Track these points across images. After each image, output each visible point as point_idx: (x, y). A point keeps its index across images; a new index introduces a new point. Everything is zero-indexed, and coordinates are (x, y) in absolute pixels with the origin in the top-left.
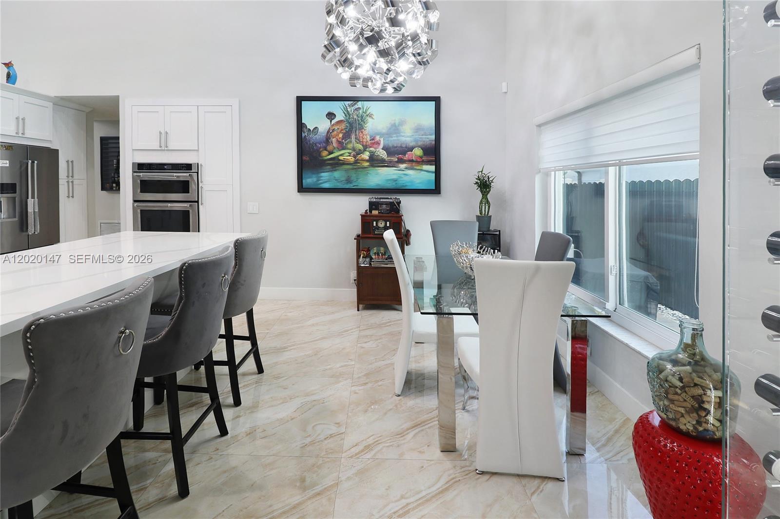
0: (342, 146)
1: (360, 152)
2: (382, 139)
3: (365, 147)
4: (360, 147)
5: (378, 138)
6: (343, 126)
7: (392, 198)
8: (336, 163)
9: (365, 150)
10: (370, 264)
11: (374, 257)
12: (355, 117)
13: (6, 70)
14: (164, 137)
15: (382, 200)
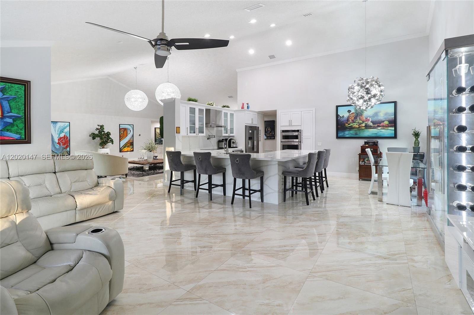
0: (353, 122)
1: (361, 124)
2: (370, 119)
3: (363, 122)
4: (361, 122)
5: (368, 118)
6: (354, 115)
7: (374, 140)
8: (351, 128)
9: (363, 123)
10: (365, 164)
11: (366, 162)
12: (359, 111)
13: (247, 105)
14: (290, 122)
15: (370, 141)
